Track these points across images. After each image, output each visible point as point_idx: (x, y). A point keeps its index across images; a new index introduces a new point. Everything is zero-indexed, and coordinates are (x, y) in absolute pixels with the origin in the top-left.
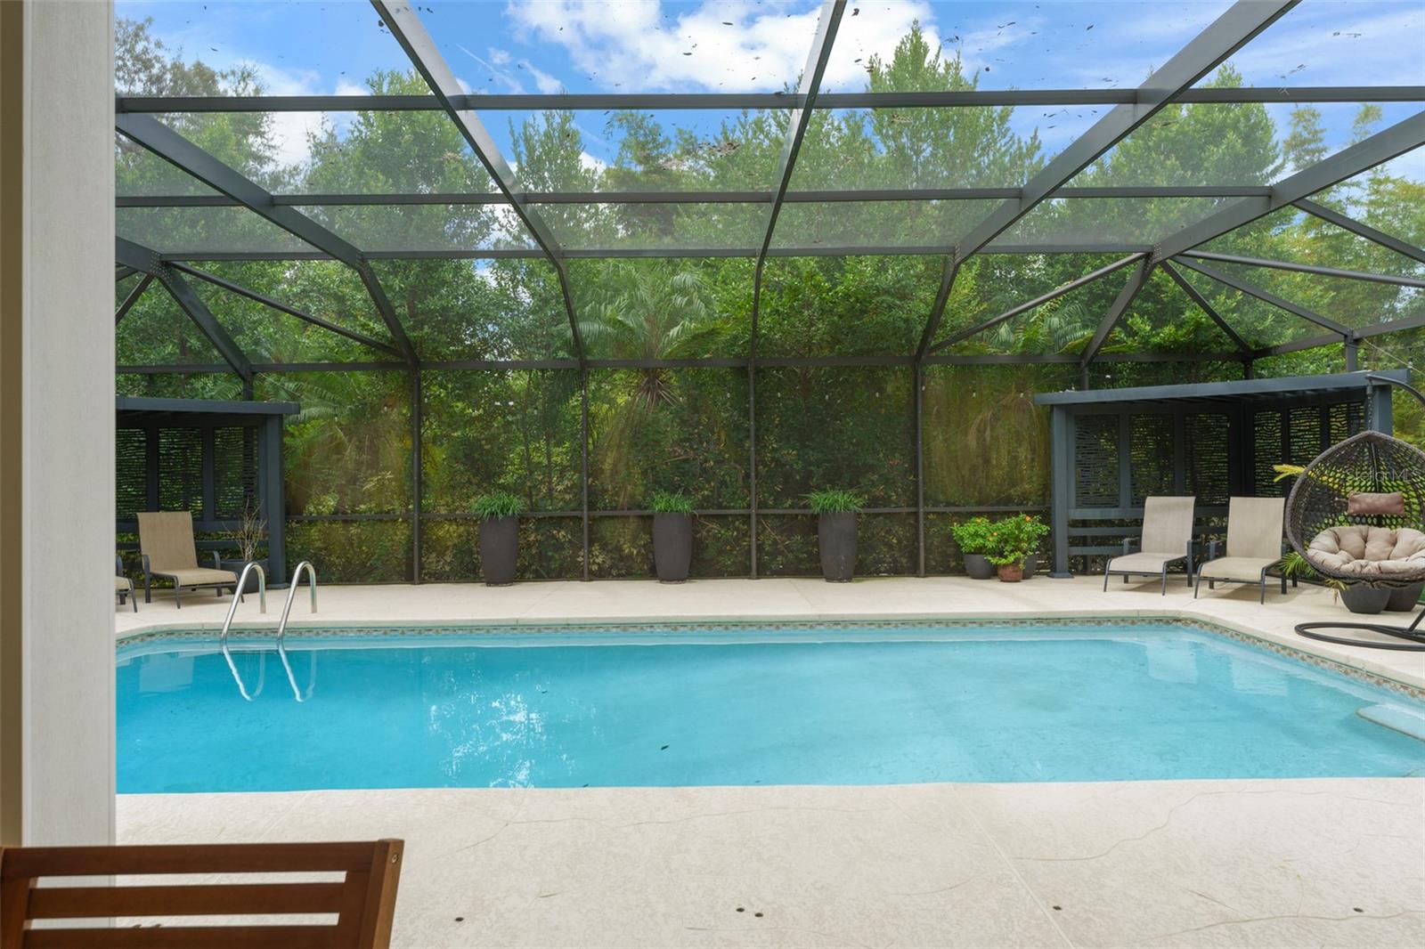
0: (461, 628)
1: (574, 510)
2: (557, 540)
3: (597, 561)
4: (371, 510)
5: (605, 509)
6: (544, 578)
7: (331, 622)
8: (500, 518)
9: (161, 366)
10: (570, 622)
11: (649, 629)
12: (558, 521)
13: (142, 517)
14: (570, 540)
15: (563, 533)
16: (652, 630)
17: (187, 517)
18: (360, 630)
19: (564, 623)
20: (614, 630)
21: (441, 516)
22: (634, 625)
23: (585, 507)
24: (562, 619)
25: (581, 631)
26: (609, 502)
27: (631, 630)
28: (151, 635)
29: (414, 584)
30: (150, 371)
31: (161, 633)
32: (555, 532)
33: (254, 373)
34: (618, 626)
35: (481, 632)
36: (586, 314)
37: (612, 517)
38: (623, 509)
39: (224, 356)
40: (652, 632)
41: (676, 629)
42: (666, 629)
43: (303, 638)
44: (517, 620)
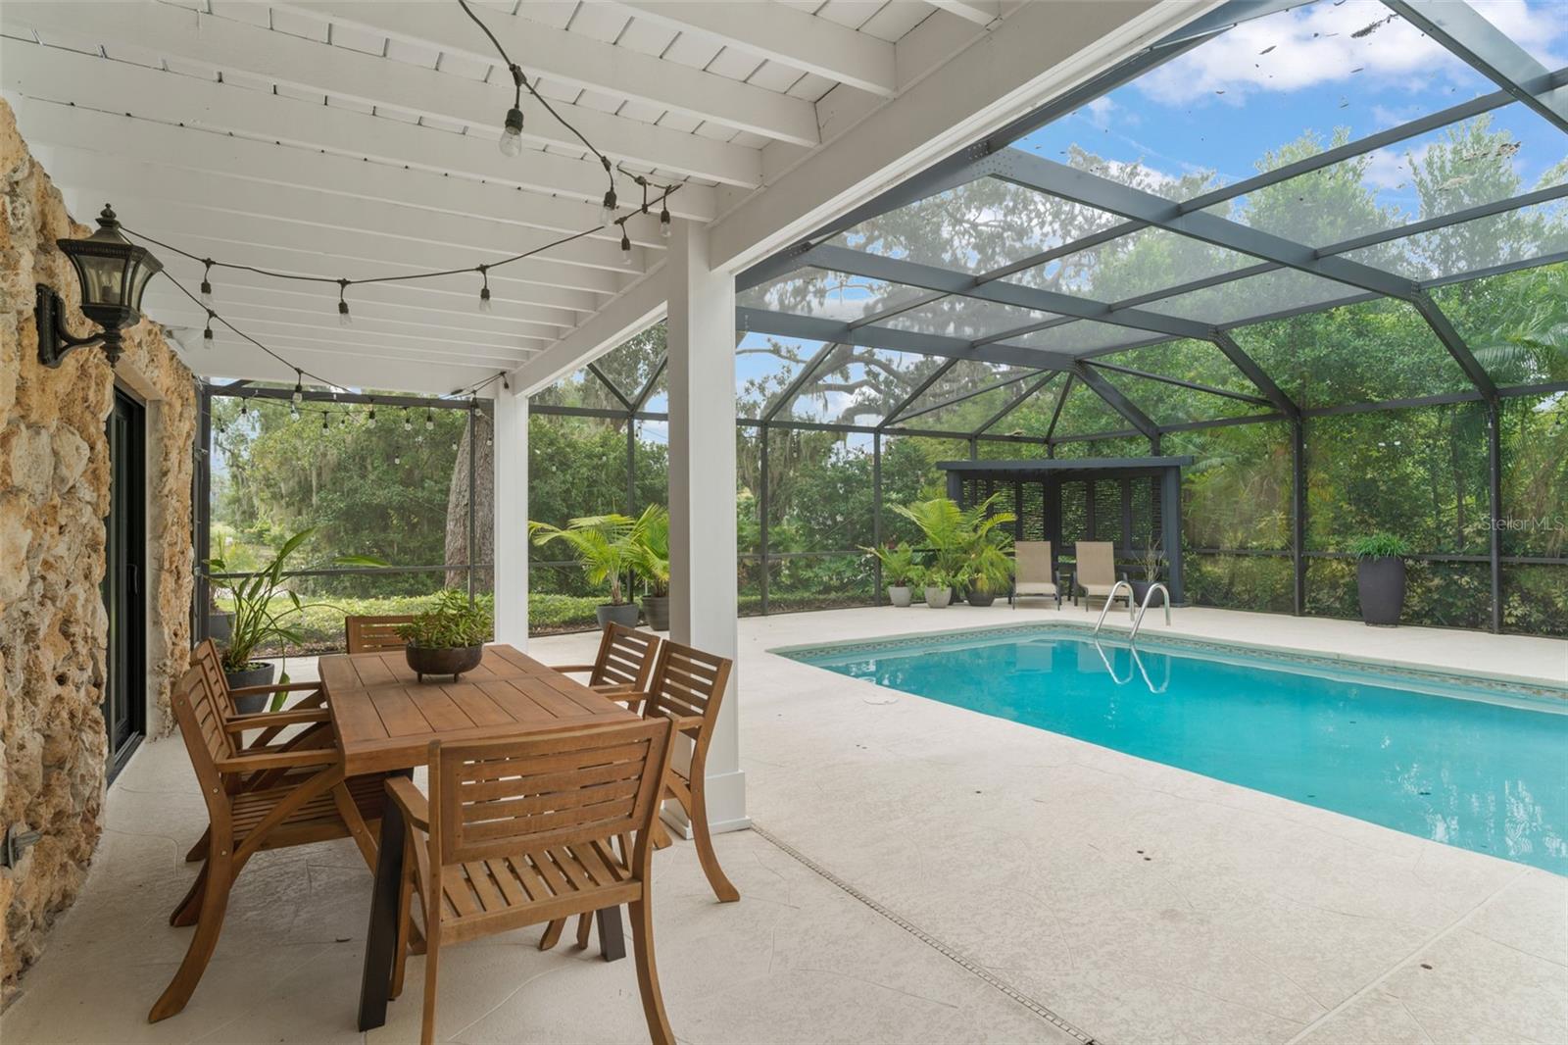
0: (1283, 654)
1: (1481, 555)
2: (1460, 586)
3: (1515, 613)
4: (1262, 546)
5: (1525, 554)
6: (1442, 624)
7: (1175, 634)
8: (1375, 559)
9: (1099, 434)
10: (1398, 665)
11: (1499, 688)
12: (1465, 567)
13: (1079, 545)
14: (1475, 587)
15: (1467, 578)
16: (1504, 688)
17: (1109, 546)
18: (1196, 643)
19: (1392, 665)
20: (1453, 681)
21: (1330, 554)
22: (1480, 680)
23: (1494, 552)
24: (1389, 661)
25: (1410, 675)
26: (1531, 548)
27: (1476, 684)
28: (1055, 626)
29: (1294, 615)
30: (1091, 438)
31: (1061, 625)
32: (1456, 577)
33: (1160, 434)
34: (1458, 677)
35: (1302, 661)
36: (1494, 338)
37: (1532, 565)
38: (1553, 557)
39: (1133, 423)
40: (1504, 691)
41: (1539, 692)
42: (1524, 691)
43: (1165, 645)
44: (1338, 655)
